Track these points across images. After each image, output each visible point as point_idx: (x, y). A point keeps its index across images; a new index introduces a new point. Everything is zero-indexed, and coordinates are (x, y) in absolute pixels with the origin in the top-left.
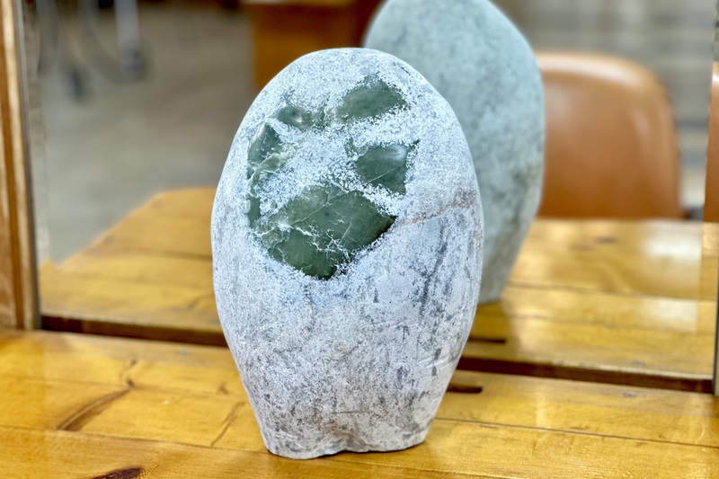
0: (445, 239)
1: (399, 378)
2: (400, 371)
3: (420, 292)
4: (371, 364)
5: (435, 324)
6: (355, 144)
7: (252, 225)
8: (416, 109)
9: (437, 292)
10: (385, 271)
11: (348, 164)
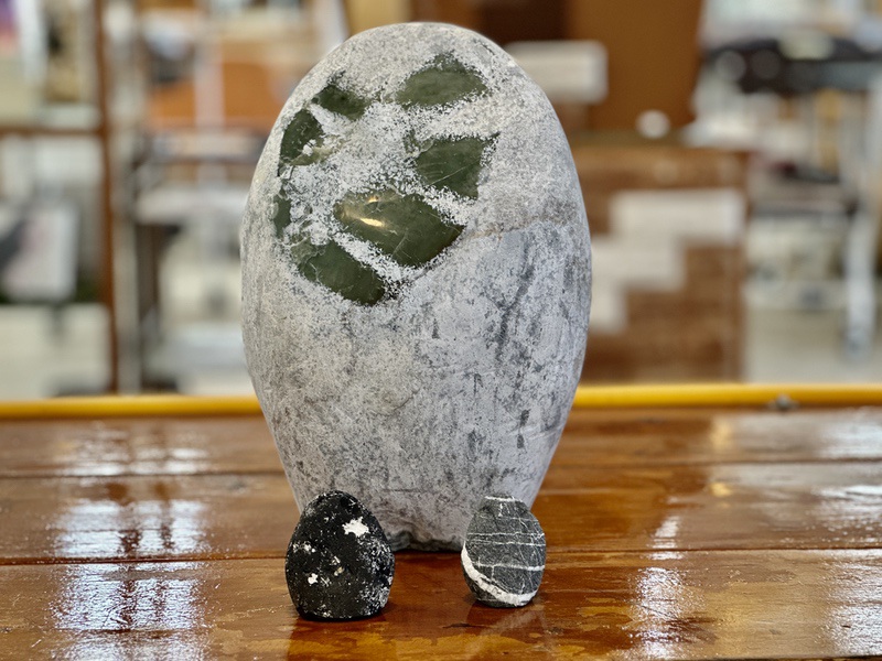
0: (530, 261)
1: (471, 446)
2: (472, 436)
3: (495, 328)
4: (431, 423)
5: (519, 376)
6: (417, 137)
7: (279, 234)
8: (499, 97)
9: (520, 331)
10: (448, 297)
11: (406, 161)
